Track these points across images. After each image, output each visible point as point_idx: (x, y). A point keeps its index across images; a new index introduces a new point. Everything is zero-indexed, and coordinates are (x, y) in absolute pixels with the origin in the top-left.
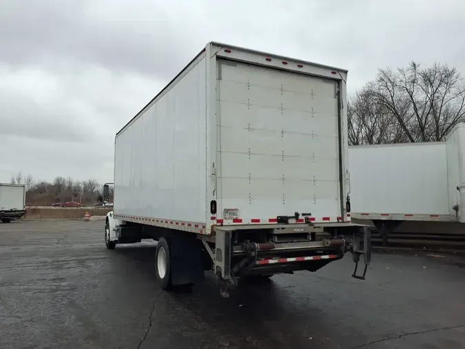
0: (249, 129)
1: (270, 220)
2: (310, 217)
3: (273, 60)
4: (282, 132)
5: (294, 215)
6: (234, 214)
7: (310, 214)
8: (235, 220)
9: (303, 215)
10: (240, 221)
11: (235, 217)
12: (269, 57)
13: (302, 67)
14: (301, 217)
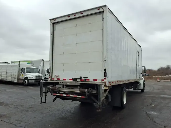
0: (64, 45)
1: (70, 79)
2: (87, 79)
3: (70, 16)
4: (76, 43)
5: (79, 78)
6: (58, 77)
7: (87, 78)
8: (58, 79)
9: (84, 78)
10: (60, 79)
11: (58, 78)
12: (68, 16)
13: (82, 13)
14: (83, 79)
